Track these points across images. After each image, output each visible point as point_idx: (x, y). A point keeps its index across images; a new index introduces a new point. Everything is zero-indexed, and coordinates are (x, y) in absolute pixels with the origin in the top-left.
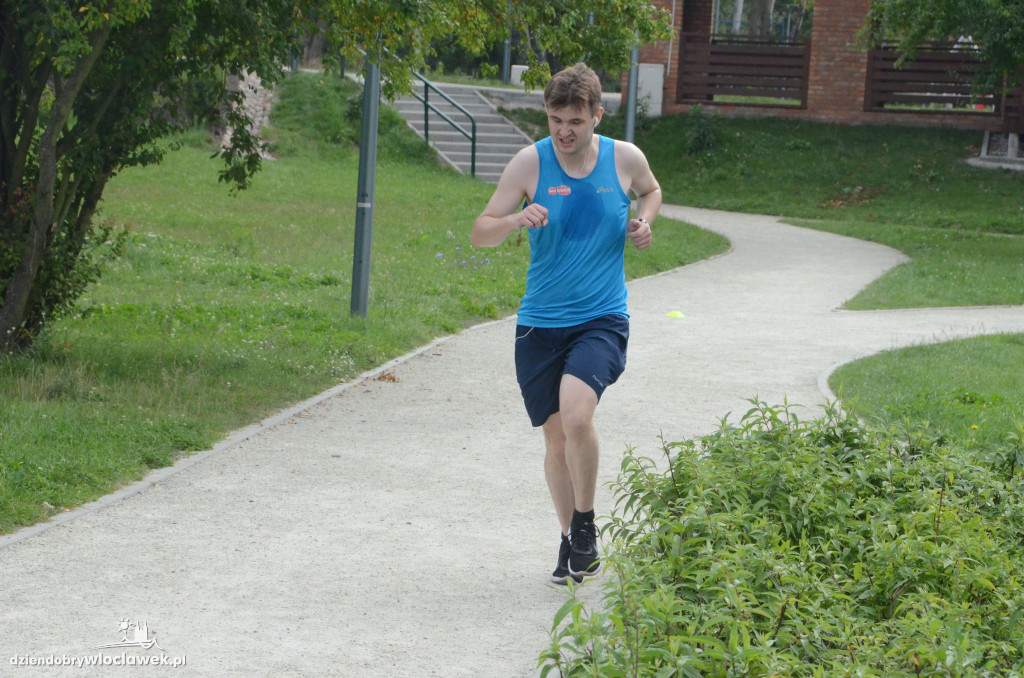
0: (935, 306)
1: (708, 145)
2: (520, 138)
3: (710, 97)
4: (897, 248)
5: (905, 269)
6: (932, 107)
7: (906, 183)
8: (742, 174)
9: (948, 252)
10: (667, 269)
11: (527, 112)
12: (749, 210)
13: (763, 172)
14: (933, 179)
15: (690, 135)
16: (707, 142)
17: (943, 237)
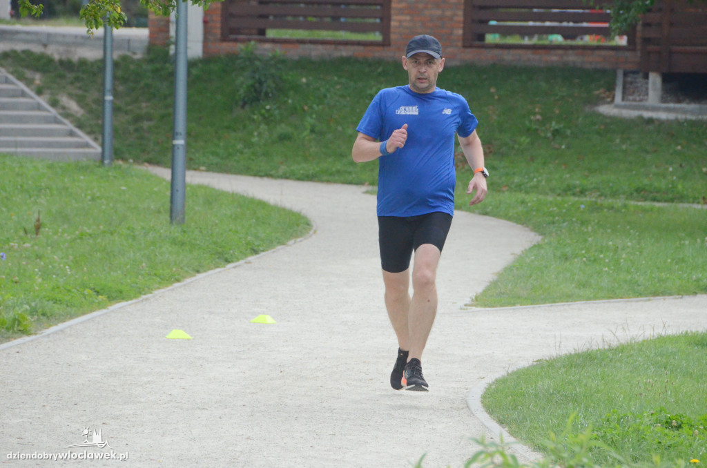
1: (267, 94)
2: (15, 90)
3: (262, 32)
4: (523, 224)
7: (522, 139)
8: (312, 131)
9: (590, 228)
10: (238, 260)
11: (24, 56)
13: (340, 128)
14: (556, 133)
15: (243, 82)
16: (264, 90)
17: (579, 208)
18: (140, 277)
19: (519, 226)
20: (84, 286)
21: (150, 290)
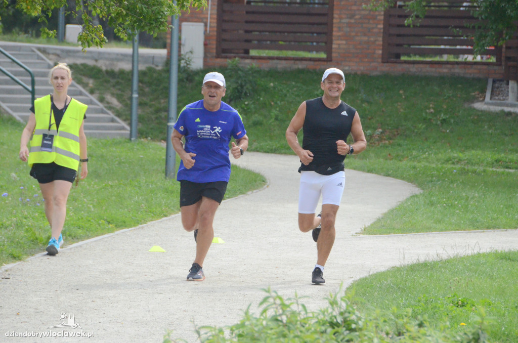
0: (442, 230)
1: (246, 94)
2: (75, 91)
3: (247, 52)
4: (412, 182)
5: (416, 199)
6: (445, 58)
7: (420, 126)
8: (276, 119)
9: (456, 185)
11: (82, 67)
12: (283, 151)
14: (444, 121)
16: (244, 91)
17: (452, 172)
18: (139, 213)
19: (410, 183)
20: (100, 218)
21: (145, 221)
